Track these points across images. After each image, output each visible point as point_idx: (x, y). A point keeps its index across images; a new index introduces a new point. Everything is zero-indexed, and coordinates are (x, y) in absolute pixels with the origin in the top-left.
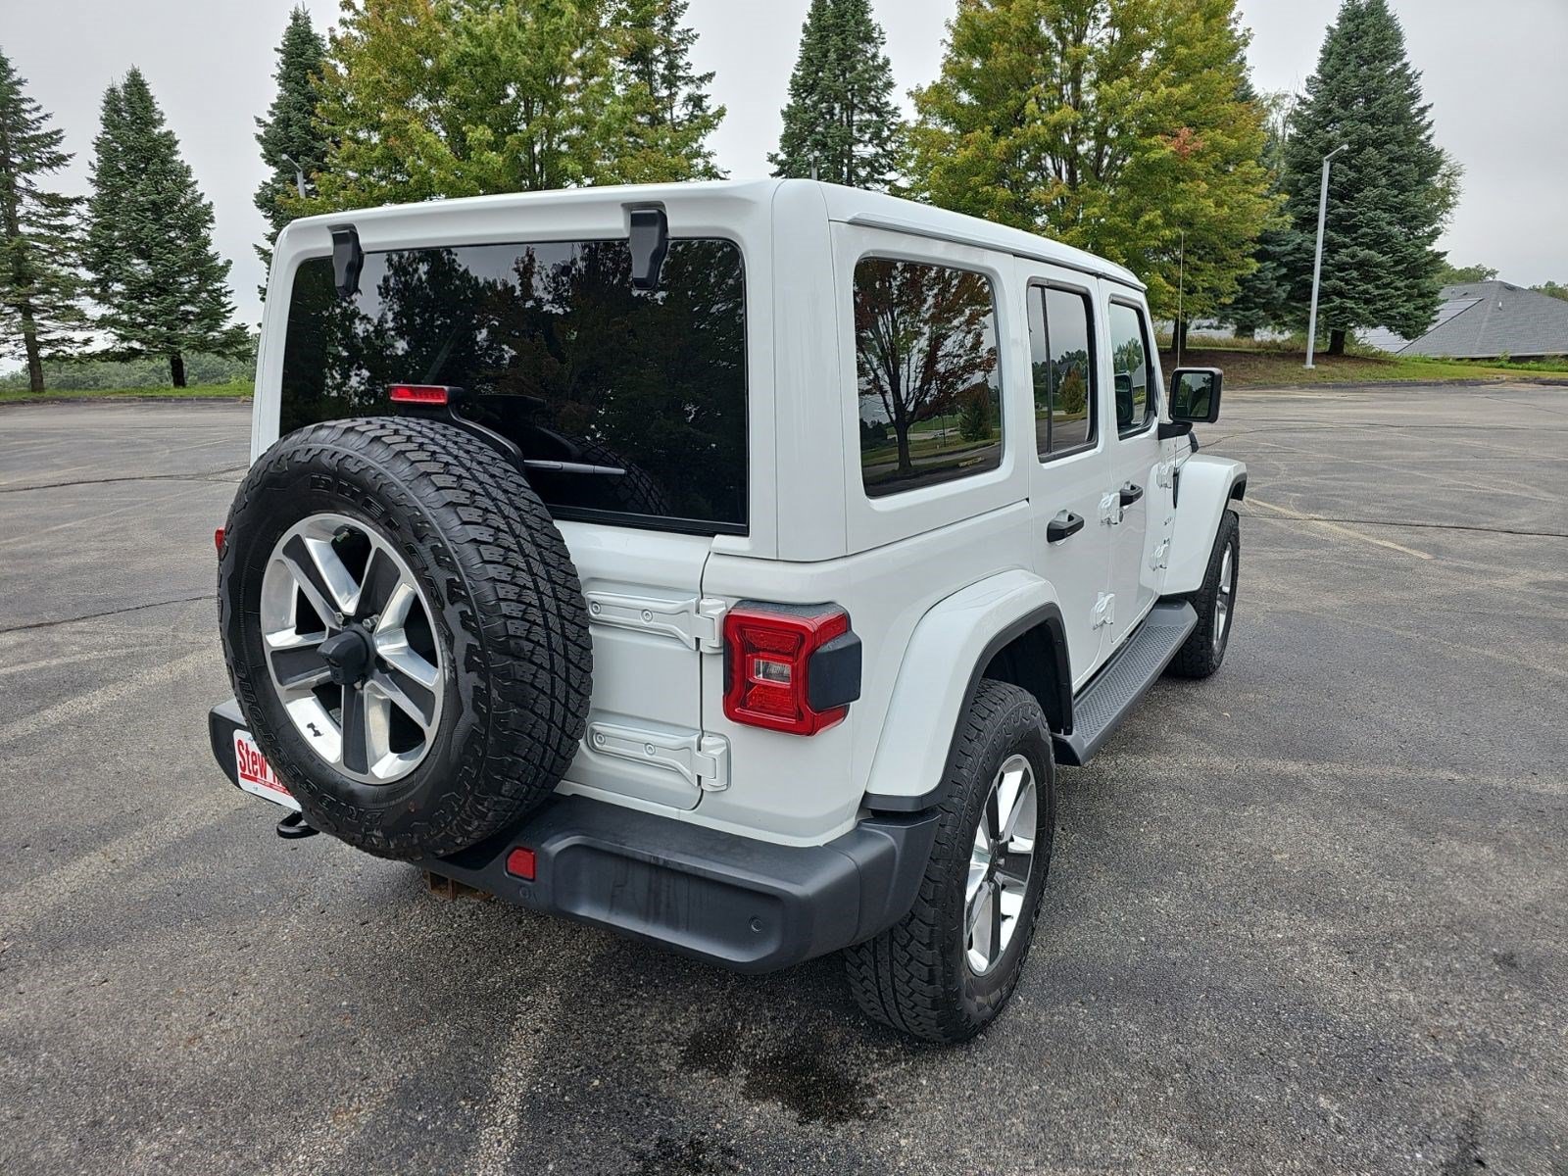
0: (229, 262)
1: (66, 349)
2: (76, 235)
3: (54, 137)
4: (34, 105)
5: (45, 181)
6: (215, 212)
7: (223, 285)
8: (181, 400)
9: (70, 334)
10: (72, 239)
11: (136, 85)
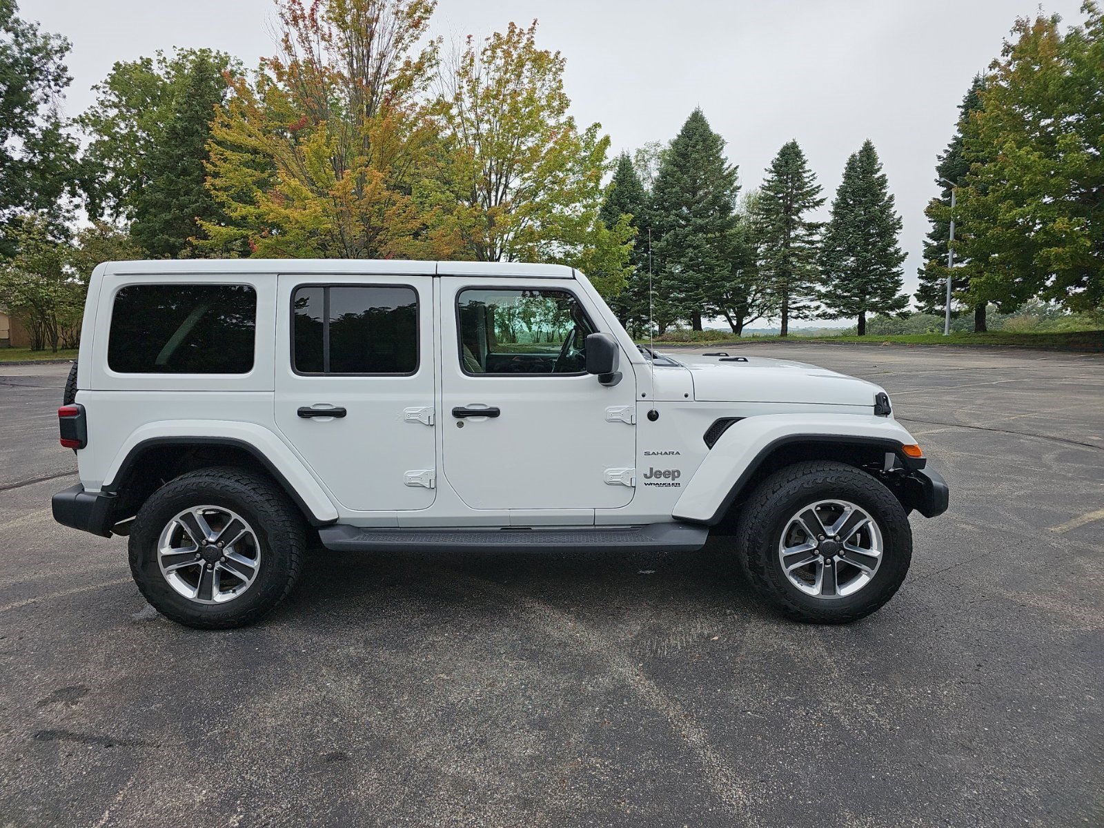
0: (907, 254)
1: (805, 311)
2: (819, 245)
3: (817, 190)
4: (810, 173)
5: (808, 216)
6: (903, 222)
7: (900, 269)
8: (862, 343)
9: (809, 303)
10: (817, 248)
11: (868, 151)
